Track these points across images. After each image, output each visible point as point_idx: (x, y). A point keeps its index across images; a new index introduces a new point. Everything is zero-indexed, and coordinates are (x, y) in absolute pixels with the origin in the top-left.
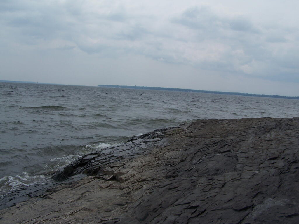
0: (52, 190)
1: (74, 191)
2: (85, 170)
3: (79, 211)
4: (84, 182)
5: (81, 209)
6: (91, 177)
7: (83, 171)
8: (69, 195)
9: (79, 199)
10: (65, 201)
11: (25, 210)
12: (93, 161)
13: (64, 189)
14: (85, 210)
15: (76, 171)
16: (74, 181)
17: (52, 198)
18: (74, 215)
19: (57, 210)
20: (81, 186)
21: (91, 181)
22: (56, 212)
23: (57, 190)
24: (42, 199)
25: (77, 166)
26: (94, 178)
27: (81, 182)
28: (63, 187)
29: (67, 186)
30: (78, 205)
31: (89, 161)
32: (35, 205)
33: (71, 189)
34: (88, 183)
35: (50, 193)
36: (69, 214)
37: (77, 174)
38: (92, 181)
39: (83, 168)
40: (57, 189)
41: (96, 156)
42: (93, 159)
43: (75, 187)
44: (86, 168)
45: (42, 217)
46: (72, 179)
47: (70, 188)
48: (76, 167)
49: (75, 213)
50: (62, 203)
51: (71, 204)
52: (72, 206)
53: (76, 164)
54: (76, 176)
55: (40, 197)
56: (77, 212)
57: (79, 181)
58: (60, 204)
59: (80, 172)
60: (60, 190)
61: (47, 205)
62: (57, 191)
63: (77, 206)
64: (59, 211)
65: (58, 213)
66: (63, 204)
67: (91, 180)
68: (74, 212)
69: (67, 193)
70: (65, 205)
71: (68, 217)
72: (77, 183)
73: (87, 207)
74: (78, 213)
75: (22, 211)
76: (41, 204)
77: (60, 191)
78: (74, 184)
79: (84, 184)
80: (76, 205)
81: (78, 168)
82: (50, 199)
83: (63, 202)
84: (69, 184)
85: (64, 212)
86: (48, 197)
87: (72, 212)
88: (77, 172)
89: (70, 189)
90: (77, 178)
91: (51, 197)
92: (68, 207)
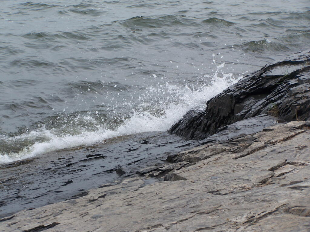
0: (184, 157)
1: (248, 160)
2: (271, 105)
3: (270, 213)
4: (273, 137)
5: (277, 209)
6: (291, 124)
7: (266, 108)
8: (234, 171)
9: (264, 182)
10: (225, 187)
11: (114, 206)
12: (292, 82)
13: (216, 157)
14: (287, 211)
15: (244, 111)
16: (244, 135)
17: (186, 180)
18: (258, 224)
19: (206, 208)
20: (268, 149)
21: (292, 136)
22: (205, 215)
23: (196, 158)
24: (156, 180)
25: (247, 95)
26: (301, 128)
27: (266, 139)
28: (213, 150)
29: (224, 148)
30: (267, 199)
31: (281, 81)
32: (142, 196)
33: (239, 155)
34: (285, 140)
35: (178, 165)
36: (244, 219)
37: (246, 118)
38: (296, 134)
39: (263, 100)
40: (197, 156)
41: (300, 67)
42: (293, 75)
43: (249, 149)
44: (275, 101)
45: (167, 225)
46: (236, 130)
47: (235, 152)
48: (242, 97)
49: (261, 218)
50: (217, 192)
51: (245, 194)
52: (247, 199)
53: (243, 90)
54: (245, 122)
55: (152, 176)
56: (265, 216)
57: (260, 136)
58: (210, 194)
59: (258, 113)
60: (207, 158)
61: (173, 197)
62: (199, 159)
63: (264, 201)
64: (214, 211)
65: (210, 217)
66: (220, 194)
67: (293, 133)
68: (257, 216)
69: (228, 166)
70: (227, 196)
71: (242, 228)
72: (254, 140)
73: (293, 204)
74: (268, 220)
75: (107, 208)
76: (157, 194)
77: (206, 161)
78: (245, 144)
79: (273, 143)
80: (261, 198)
81: (248, 102)
82: (182, 181)
83: (220, 190)
84: (231, 142)
85: (228, 216)
86: (175, 175)
87: (250, 216)
88: (247, 112)
89: (234, 155)
90: (249, 127)
91: (184, 175)
92: (238, 203)
